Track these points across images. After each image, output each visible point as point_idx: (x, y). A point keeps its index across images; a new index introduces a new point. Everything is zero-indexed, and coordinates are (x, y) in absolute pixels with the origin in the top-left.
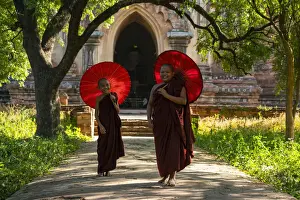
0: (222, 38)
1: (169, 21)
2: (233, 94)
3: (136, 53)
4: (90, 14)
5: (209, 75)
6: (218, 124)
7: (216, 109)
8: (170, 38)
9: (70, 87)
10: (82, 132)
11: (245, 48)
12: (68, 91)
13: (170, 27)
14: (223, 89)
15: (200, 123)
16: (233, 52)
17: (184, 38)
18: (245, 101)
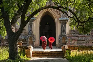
0: (79, 21)
1: (59, 14)
2: (83, 40)
3: (48, 25)
4: (30, 12)
5: (74, 33)
6: (78, 53)
7: (77, 47)
8: (60, 20)
9: (24, 38)
10: (27, 57)
11: (87, 25)
12: (23, 40)
13: (60, 16)
14: (80, 39)
15: (71, 52)
16: (83, 26)
17: (65, 20)
18: (87, 43)
